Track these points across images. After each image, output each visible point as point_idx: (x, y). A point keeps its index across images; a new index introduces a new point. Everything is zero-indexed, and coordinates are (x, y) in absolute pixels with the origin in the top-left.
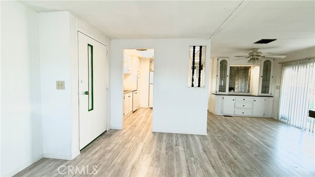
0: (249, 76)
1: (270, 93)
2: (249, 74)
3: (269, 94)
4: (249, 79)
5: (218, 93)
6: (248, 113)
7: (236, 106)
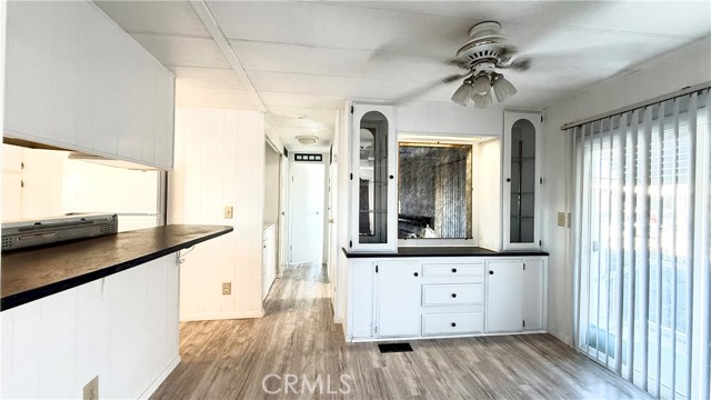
0: (468, 177)
1: (537, 238)
2: (468, 170)
3: (534, 246)
4: (467, 188)
5: (359, 247)
6: (470, 325)
7: (427, 301)
